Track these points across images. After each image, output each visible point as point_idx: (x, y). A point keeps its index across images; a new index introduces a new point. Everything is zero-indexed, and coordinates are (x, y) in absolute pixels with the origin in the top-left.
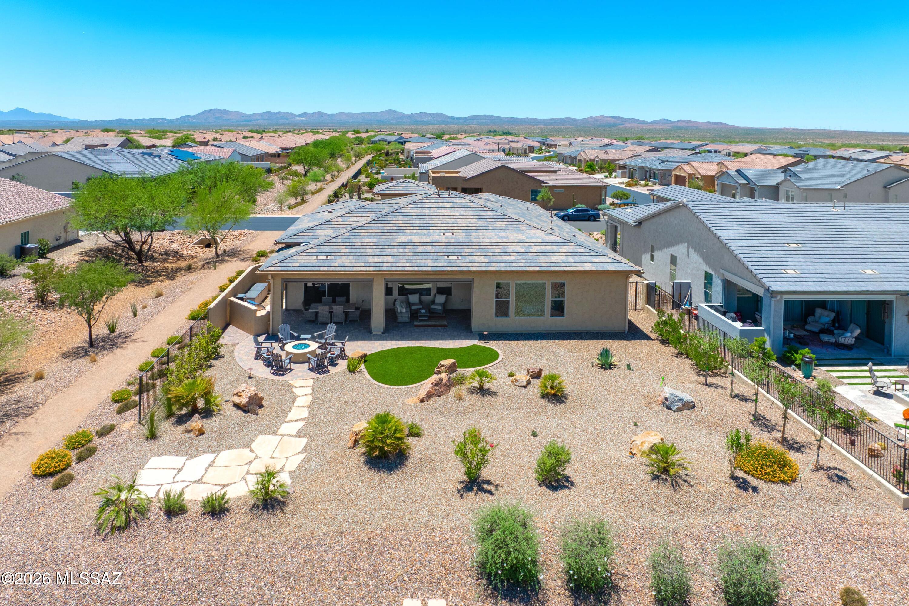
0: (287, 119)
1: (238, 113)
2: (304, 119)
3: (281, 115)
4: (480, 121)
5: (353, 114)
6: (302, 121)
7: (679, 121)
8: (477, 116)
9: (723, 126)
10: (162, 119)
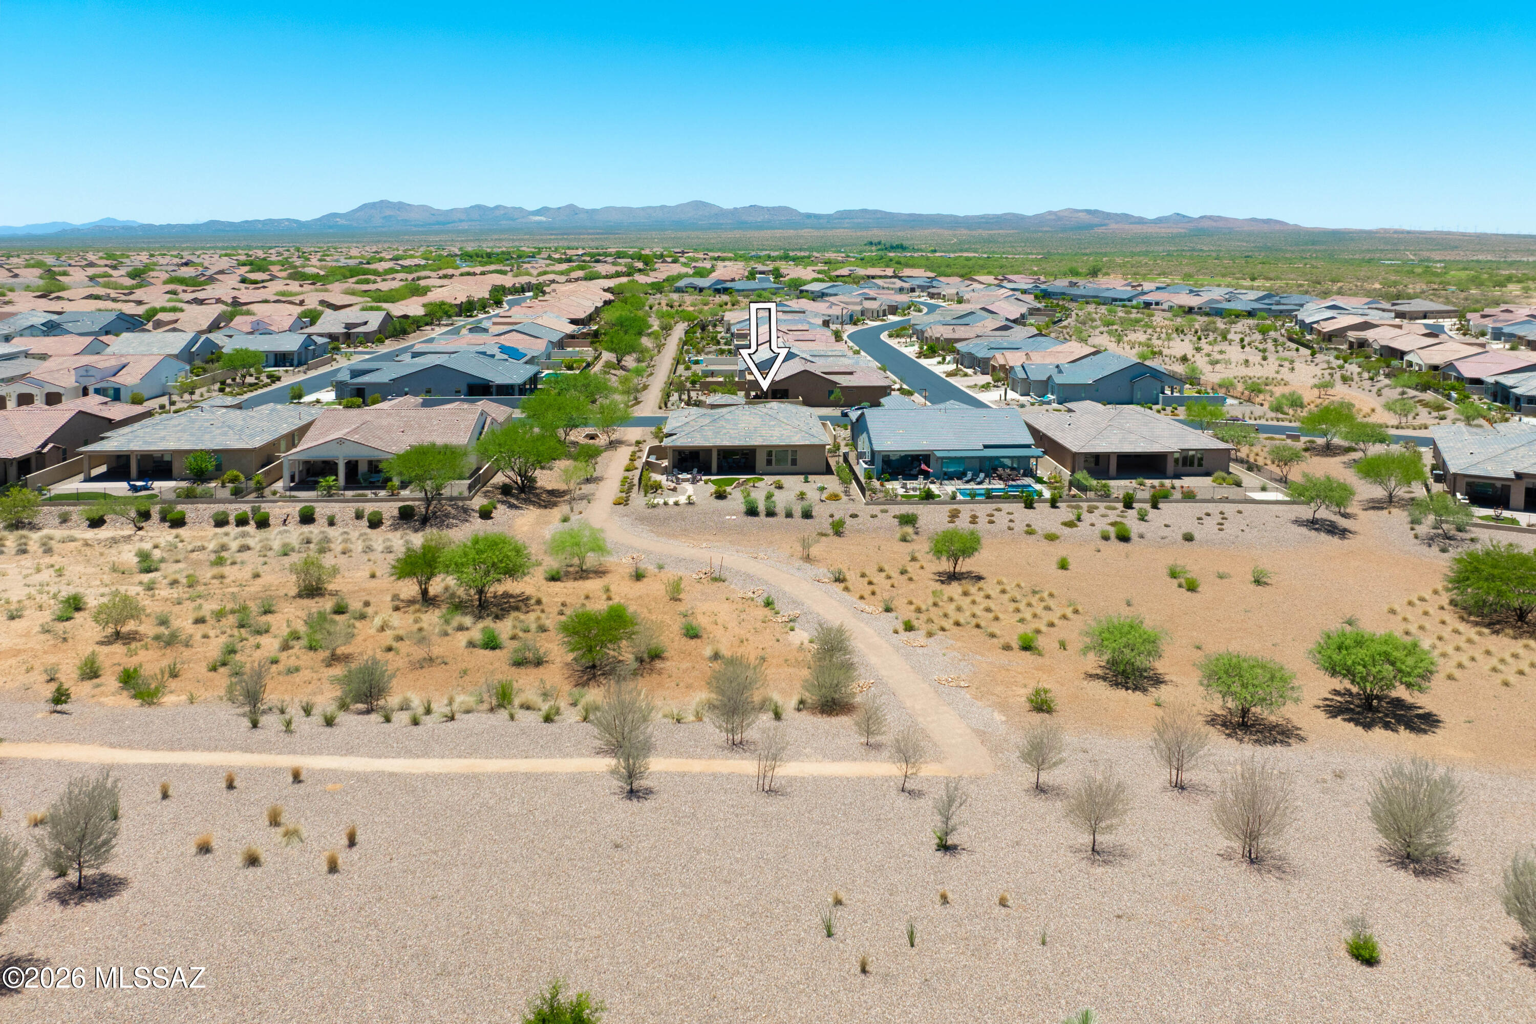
0: (513, 220)
1: (425, 208)
2: (543, 219)
3: (502, 212)
4: (856, 221)
5: (630, 209)
6: (539, 223)
7: (1202, 218)
8: (850, 211)
9: (1278, 227)
10: (288, 220)
